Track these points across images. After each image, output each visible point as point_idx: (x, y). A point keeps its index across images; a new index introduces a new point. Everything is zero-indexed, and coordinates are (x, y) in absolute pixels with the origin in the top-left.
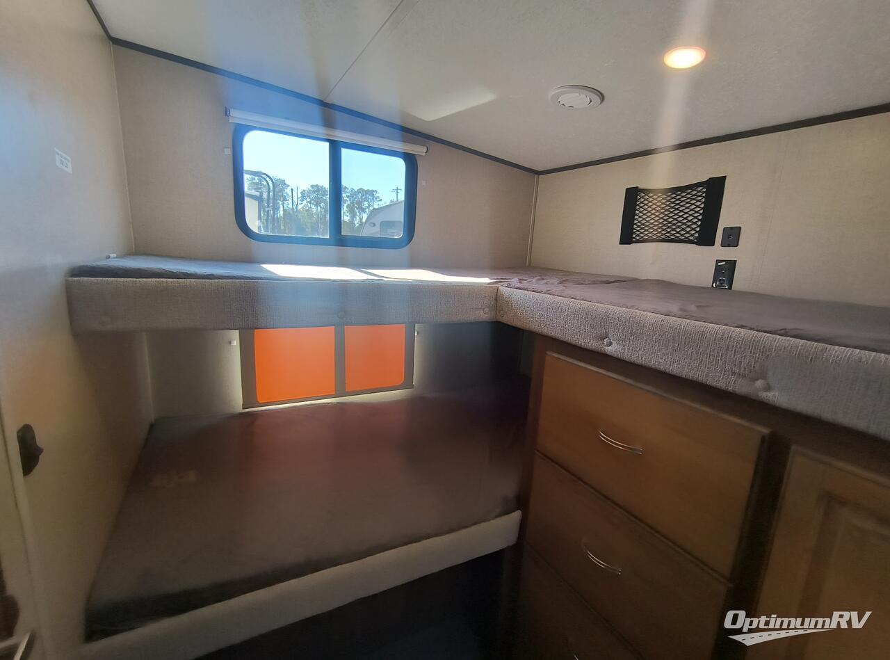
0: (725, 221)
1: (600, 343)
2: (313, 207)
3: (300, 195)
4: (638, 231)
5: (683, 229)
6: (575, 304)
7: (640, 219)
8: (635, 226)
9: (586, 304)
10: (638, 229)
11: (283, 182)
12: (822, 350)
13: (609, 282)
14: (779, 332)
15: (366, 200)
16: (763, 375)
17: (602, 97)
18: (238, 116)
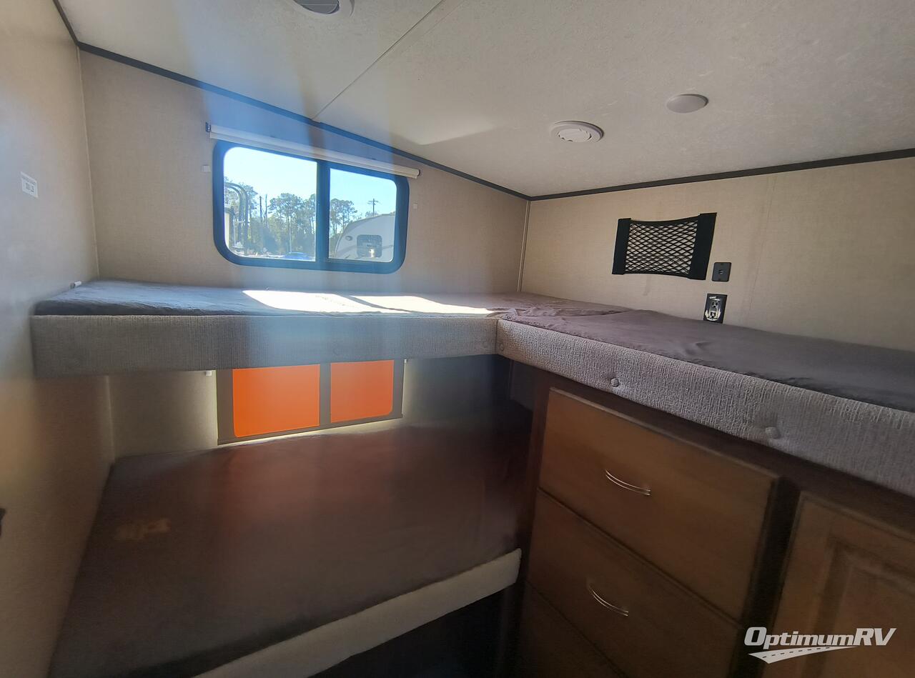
0: (716, 256)
1: (607, 383)
2: (284, 216)
3: (269, 204)
4: (630, 261)
5: (675, 262)
6: (581, 342)
7: (633, 250)
8: (628, 257)
9: (593, 343)
10: (631, 260)
11: (251, 189)
12: (832, 401)
13: (604, 314)
14: (789, 382)
15: (341, 211)
16: (773, 422)
17: (602, 133)
18: (219, 132)
